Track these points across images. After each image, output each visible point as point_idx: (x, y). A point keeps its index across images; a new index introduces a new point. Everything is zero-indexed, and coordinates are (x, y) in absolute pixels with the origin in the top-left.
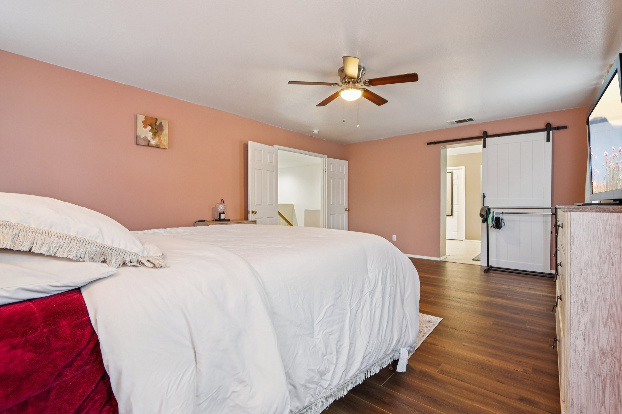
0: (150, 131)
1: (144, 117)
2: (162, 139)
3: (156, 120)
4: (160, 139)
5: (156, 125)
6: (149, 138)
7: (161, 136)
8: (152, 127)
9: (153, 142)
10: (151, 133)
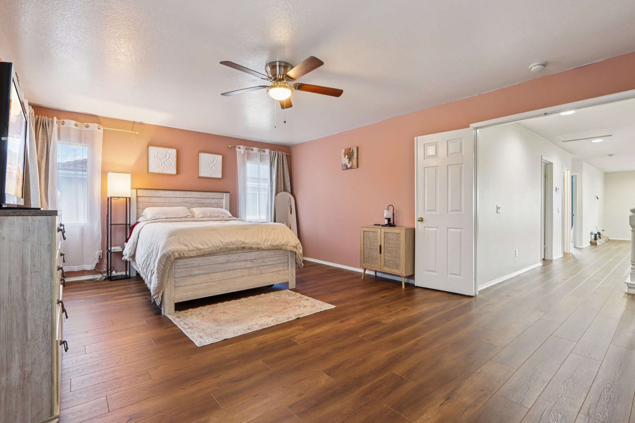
0: (347, 158)
1: (344, 150)
2: (353, 162)
3: (350, 149)
4: (352, 163)
5: (350, 152)
6: (347, 164)
7: (353, 160)
8: (348, 155)
9: (349, 166)
10: (348, 160)
